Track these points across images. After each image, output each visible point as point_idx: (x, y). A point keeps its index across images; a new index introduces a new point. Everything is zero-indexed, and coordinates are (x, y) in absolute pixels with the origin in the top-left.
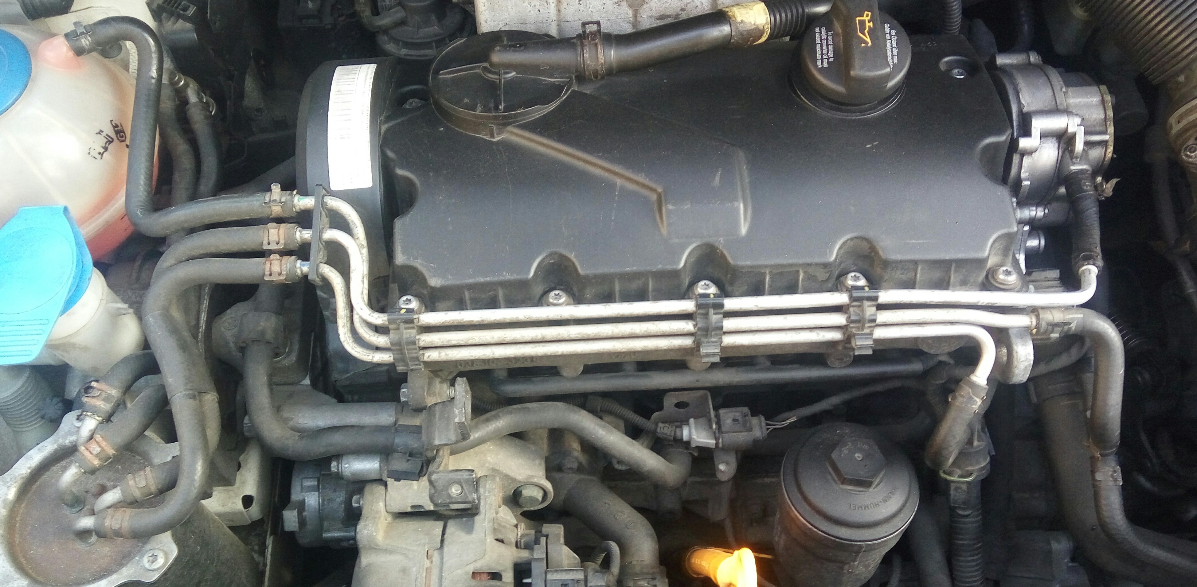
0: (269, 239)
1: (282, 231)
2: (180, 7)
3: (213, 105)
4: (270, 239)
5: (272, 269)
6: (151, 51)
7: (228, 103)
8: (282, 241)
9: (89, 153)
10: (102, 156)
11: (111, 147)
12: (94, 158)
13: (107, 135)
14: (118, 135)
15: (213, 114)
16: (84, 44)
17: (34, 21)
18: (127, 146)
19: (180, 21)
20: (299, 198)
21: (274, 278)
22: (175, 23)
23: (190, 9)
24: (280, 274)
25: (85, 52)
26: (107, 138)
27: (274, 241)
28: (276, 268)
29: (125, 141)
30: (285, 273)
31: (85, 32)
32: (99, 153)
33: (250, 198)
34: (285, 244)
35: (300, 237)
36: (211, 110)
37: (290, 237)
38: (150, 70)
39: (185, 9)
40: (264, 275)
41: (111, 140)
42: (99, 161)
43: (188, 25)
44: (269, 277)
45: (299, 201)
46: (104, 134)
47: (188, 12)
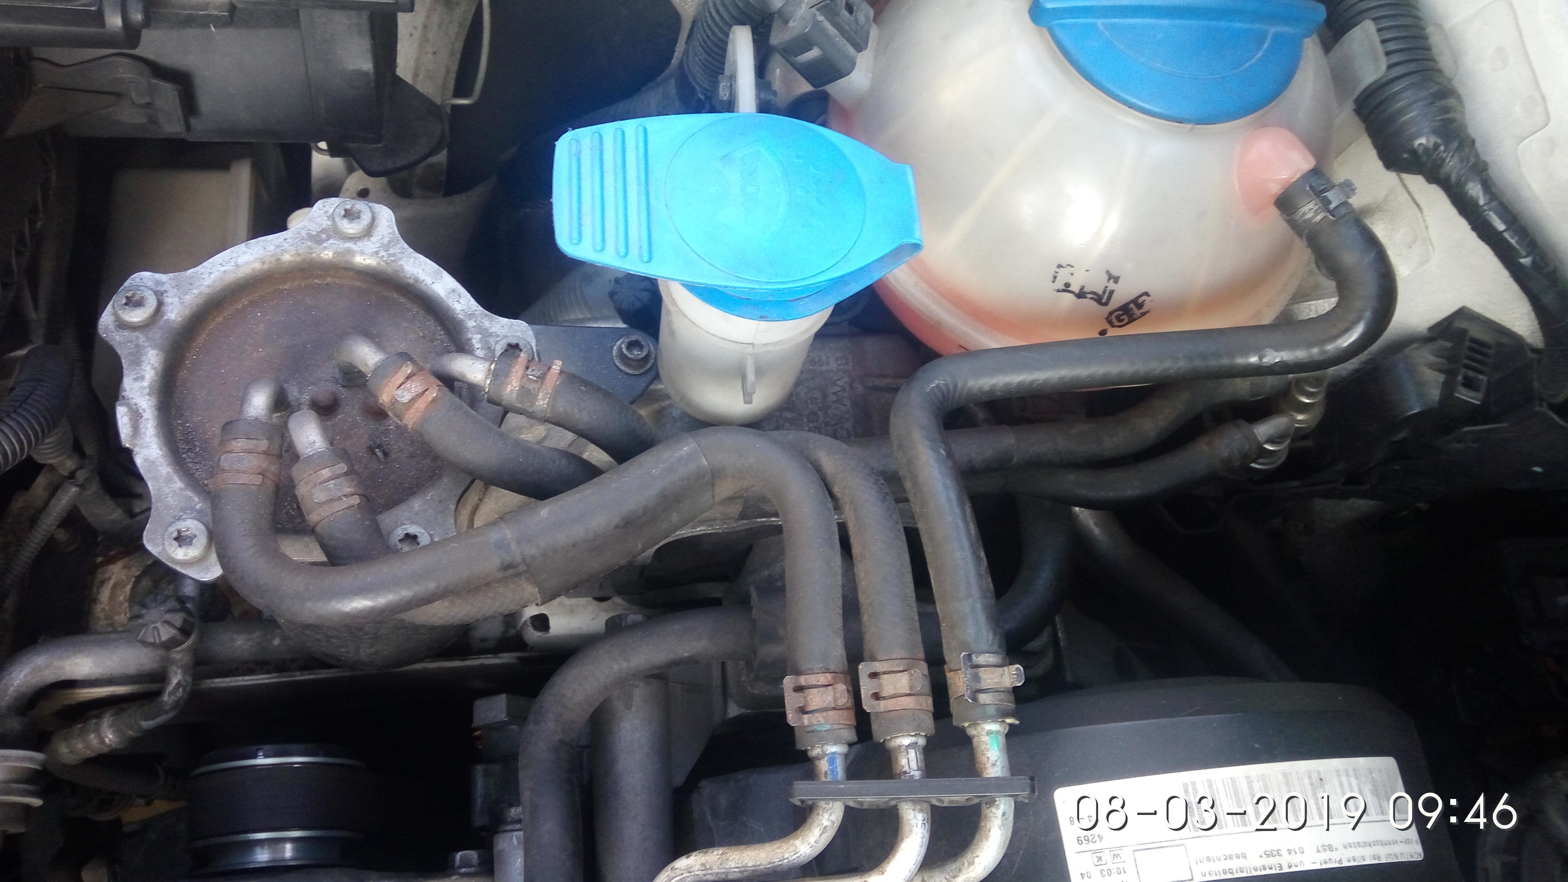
0: (885, 673)
1: (908, 703)
2: (1471, 374)
3: (1274, 463)
4: (886, 676)
5: (814, 691)
6: (1322, 342)
7: (1296, 483)
8: (882, 705)
9: (1060, 266)
10: (1064, 291)
11: (1088, 303)
12: (1055, 277)
13: (1112, 292)
14: (1121, 312)
15: (1253, 465)
16: (1306, 209)
17: (1353, 113)
18: (1103, 333)
19: (1441, 378)
20: (997, 732)
21: (791, 701)
22: (1431, 366)
23: (1473, 394)
24: (803, 711)
25: (1288, 215)
26: (1104, 292)
27: (880, 685)
28: (816, 699)
29: (1113, 326)
30: (806, 722)
31: (1332, 206)
32: (1067, 285)
33: (982, 618)
34: (878, 714)
35: (900, 746)
36: (1260, 460)
37: (898, 722)
38: (1277, 349)
39: (1469, 384)
40: (798, 673)
41: (1104, 301)
42: (1048, 289)
43: (1435, 394)
44: (792, 686)
45: (989, 733)
46: (1112, 285)
47: (1463, 390)
